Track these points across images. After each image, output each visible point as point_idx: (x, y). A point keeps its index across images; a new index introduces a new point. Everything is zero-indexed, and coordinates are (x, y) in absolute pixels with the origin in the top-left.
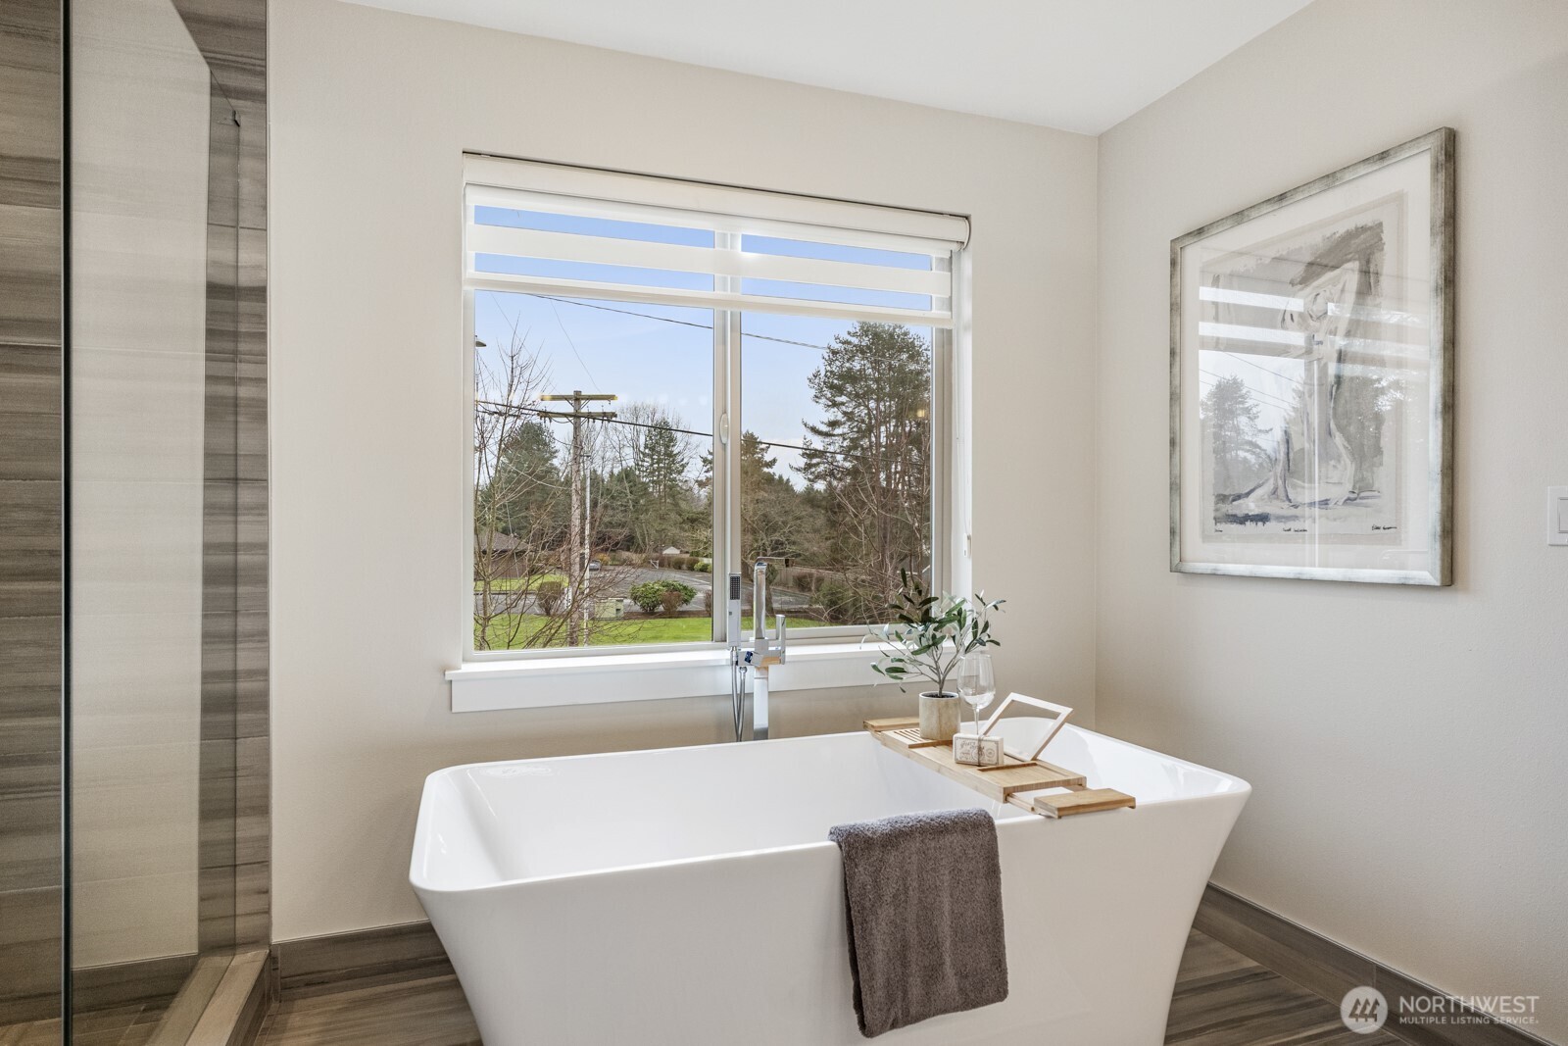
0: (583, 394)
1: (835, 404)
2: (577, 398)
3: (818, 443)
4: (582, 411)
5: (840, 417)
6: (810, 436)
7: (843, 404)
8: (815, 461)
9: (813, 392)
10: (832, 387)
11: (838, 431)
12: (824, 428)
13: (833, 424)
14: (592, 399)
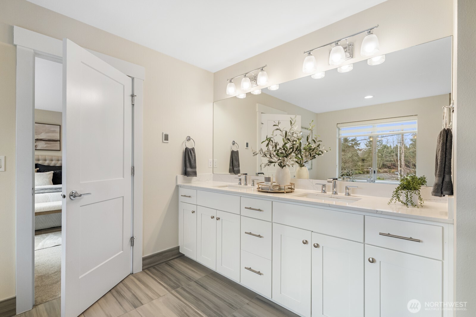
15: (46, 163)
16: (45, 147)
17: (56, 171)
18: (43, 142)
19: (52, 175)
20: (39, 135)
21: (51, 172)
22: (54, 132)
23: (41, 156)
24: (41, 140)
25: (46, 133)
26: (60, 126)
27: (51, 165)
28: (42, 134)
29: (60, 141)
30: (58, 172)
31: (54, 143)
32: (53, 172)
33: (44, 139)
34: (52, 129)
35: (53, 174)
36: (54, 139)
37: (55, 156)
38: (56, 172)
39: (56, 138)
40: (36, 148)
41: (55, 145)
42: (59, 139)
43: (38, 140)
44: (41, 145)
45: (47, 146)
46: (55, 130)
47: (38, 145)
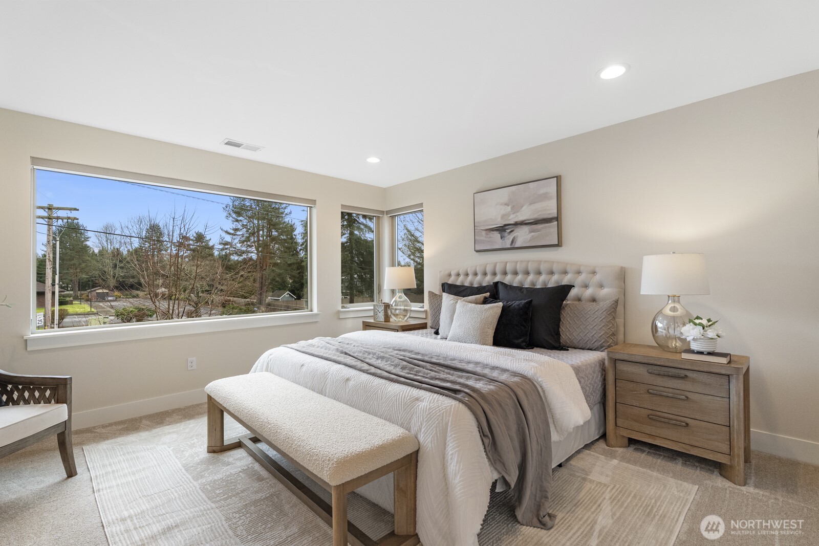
0: (54, 206)
1: (237, 221)
2: (50, 208)
3: (228, 238)
4: (54, 215)
5: (239, 227)
6: (224, 235)
7: (241, 221)
8: (226, 247)
9: (225, 214)
10: (235, 213)
11: (238, 233)
12: (232, 232)
13: (236, 230)
14: (60, 209)
16: (530, 240)
18: (526, 229)
19: (500, 311)
20: (519, 212)
21: (496, 304)
22: (545, 197)
23: (522, 262)
24: (522, 223)
25: (531, 204)
26: (557, 177)
28: (524, 208)
29: (558, 219)
31: (546, 227)
32: (500, 304)
33: (528, 220)
34: (542, 191)
36: (545, 217)
37: (545, 261)
39: (549, 214)
40: (513, 244)
41: (549, 233)
42: (556, 216)
43: (517, 224)
44: (523, 236)
45: (533, 236)
46: (547, 193)
47: (517, 236)
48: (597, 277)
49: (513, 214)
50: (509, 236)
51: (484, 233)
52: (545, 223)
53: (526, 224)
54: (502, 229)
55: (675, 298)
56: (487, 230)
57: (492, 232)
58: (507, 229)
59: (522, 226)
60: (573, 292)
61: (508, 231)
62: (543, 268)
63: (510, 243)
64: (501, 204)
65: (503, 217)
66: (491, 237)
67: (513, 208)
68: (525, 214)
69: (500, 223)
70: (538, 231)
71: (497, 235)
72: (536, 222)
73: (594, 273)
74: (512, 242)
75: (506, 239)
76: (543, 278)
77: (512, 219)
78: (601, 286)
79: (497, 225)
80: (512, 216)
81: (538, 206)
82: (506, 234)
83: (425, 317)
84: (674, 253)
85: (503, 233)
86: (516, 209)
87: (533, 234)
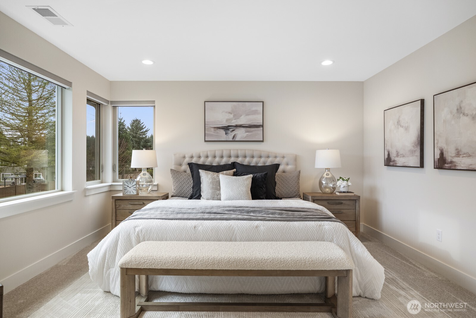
15: (246, 162)
16: (246, 137)
17: (256, 175)
18: (243, 130)
19: (251, 180)
20: (238, 119)
21: (249, 175)
22: (255, 112)
23: (241, 150)
24: (241, 126)
26: (263, 102)
27: (252, 165)
28: (242, 117)
29: (262, 126)
30: (259, 177)
31: (255, 130)
32: (251, 176)
33: (245, 125)
34: (254, 109)
35: (252, 178)
36: (255, 124)
37: (256, 150)
38: (256, 177)
39: (258, 123)
40: (234, 138)
41: (257, 134)
42: (262, 124)
43: (237, 126)
44: (241, 134)
45: (247, 135)
46: (257, 110)
47: (237, 134)
48: (285, 160)
49: (235, 119)
50: (231, 133)
51: (212, 129)
52: (255, 128)
53: (243, 127)
54: (226, 129)
55: (329, 169)
56: (215, 128)
57: (219, 130)
58: (230, 129)
59: (240, 128)
60: (281, 168)
61: (231, 130)
62: (255, 154)
63: (232, 138)
64: (226, 112)
65: (227, 120)
66: (218, 133)
67: (234, 116)
68: (243, 121)
69: (225, 124)
70: (251, 132)
71: (223, 132)
72: (250, 126)
73: (283, 157)
74: (234, 137)
75: (229, 135)
76: (263, 160)
77: (234, 123)
78: (287, 164)
79: (222, 125)
80: (234, 121)
81: (251, 117)
82: (229, 132)
83: (156, 190)
84: (328, 149)
85: (227, 131)
86: (237, 116)
87: (247, 133)
